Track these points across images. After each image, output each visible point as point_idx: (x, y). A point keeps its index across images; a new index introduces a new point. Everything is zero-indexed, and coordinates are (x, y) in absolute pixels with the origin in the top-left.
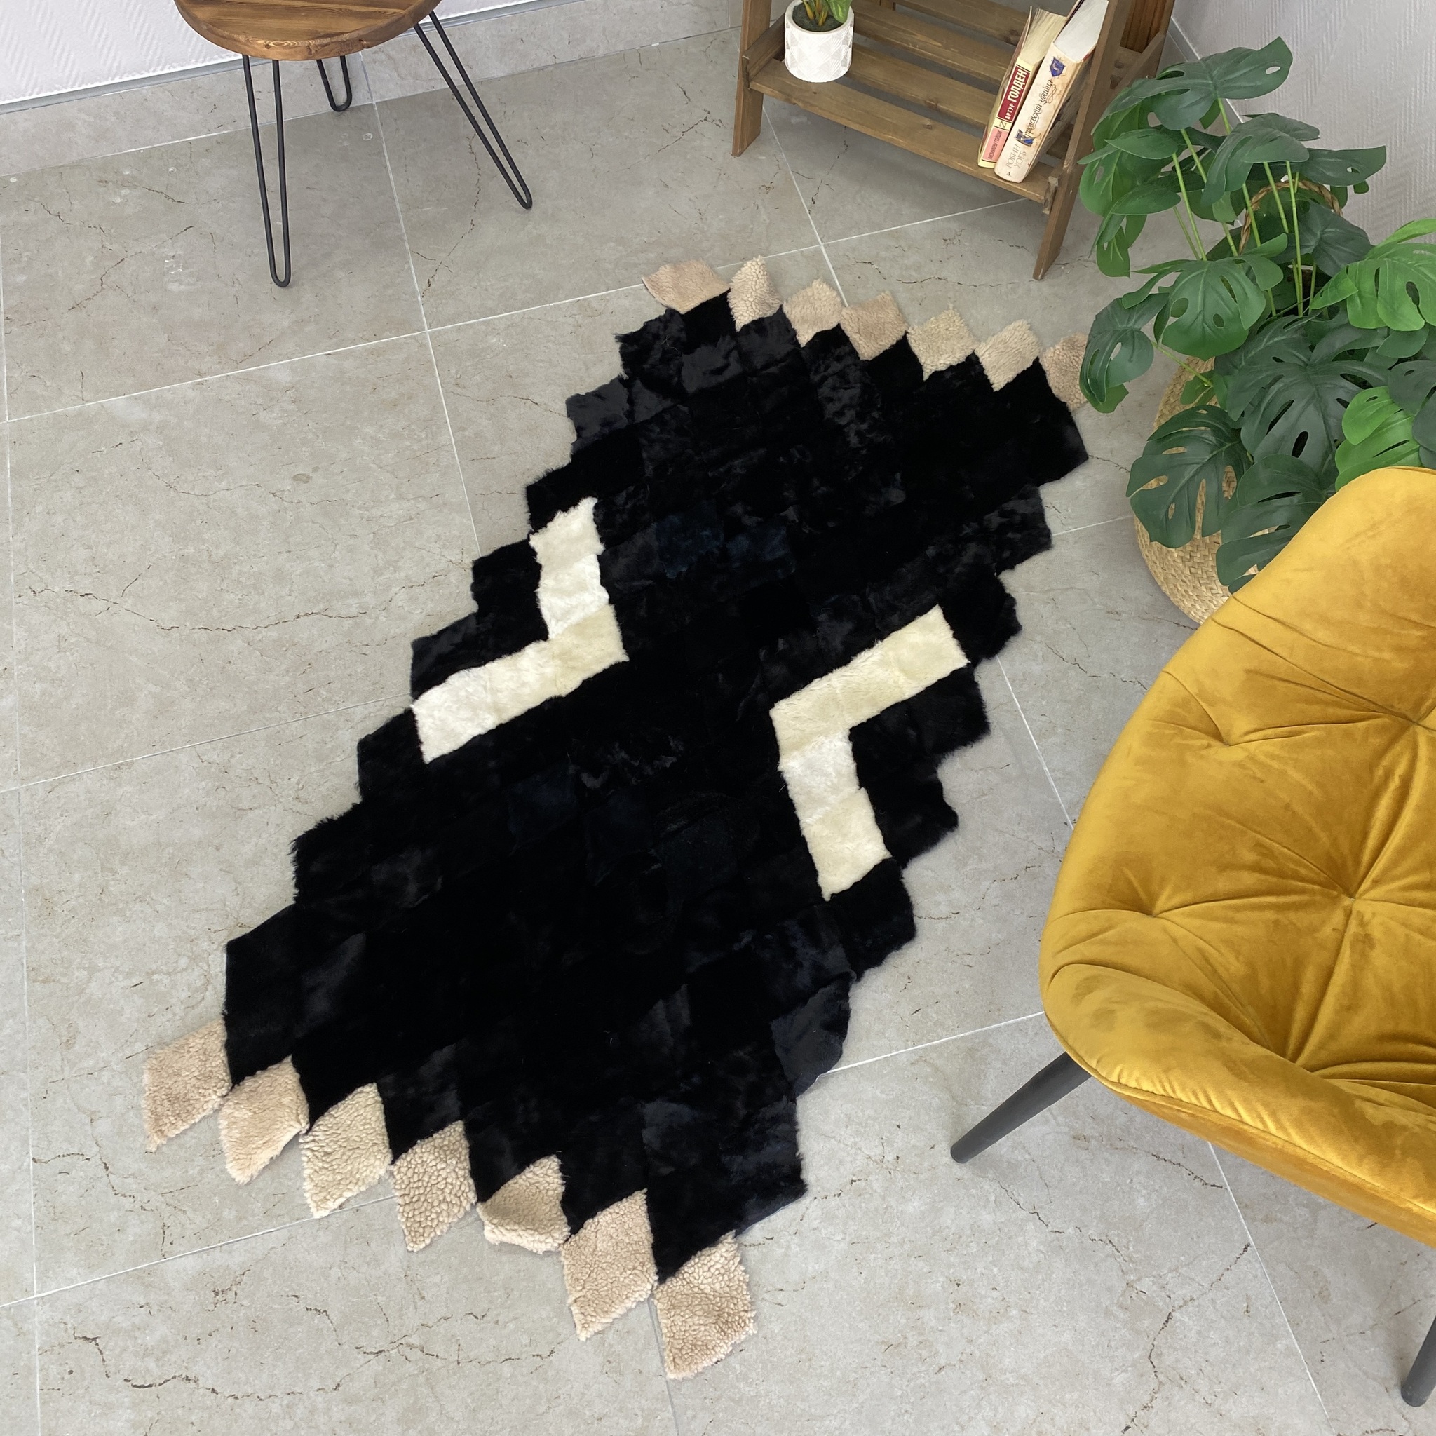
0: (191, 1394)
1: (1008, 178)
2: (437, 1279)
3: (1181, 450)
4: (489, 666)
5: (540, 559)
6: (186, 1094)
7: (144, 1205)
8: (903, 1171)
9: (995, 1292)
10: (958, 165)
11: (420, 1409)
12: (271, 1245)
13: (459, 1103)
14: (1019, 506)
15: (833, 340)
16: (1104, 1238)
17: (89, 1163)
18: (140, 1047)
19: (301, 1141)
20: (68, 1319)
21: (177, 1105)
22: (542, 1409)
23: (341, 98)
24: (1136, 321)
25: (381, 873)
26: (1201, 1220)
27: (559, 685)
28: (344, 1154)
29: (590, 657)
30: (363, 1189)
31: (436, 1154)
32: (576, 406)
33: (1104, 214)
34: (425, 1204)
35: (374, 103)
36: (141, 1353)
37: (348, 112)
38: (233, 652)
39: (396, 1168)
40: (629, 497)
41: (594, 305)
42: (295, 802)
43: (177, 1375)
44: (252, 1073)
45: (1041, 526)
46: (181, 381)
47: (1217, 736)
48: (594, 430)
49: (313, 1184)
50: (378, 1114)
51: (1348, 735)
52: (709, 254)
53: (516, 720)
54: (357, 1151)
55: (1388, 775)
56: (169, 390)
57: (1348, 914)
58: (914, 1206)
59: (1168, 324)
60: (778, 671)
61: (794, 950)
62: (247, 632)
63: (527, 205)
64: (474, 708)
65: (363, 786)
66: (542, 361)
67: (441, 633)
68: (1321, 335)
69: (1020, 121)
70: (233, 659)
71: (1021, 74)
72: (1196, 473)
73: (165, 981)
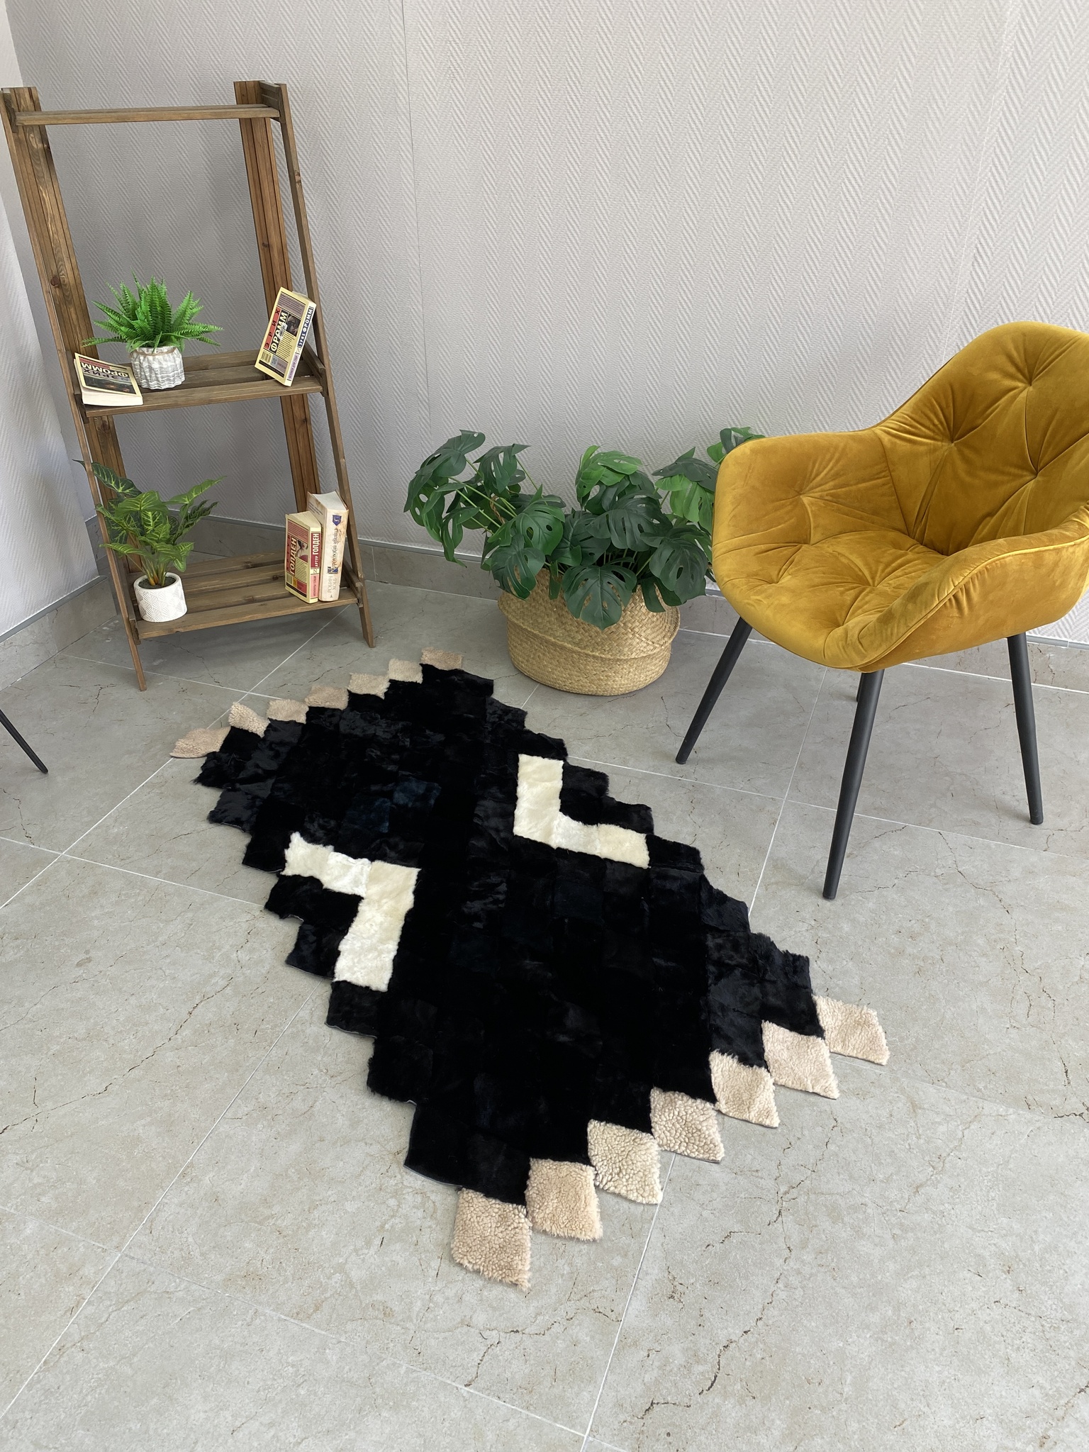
0: (739, 1350)
1: (330, 600)
2: (749, 1157)
4: (351, 930)
5: (306, 875)
7: (568, 1318)
8: (824, 922)
10: (299, 609)
11: (832, 1207)
12: (659, 1245)
13: (641, 1083)
14: (494, 709)
15: (316, 711)
17: (502, 1343)
18: (435, 1264)
20: (622, 1418)
27: (402, 906)
29: (400, 883)
30: (659, 1165)
31: (667, 1111)
36: (686, 1373)
38: (173, 1061)
39: (657, 1137)
41: (156, 782)
42: (335, 1079)
43: (718, 1353)
44: (525, 1187)
45: (512, 709)
50: (614, 1128)
53: (402, 937)
54: (630, 1153)
60: (493, 822)
62: (166, 1046)
64: (374, 948)
67: (296, 944)
69: (327, 561)
70: (178, 1064)
71: (316, 535)
72: (602, 584)
73: (397, 1221)
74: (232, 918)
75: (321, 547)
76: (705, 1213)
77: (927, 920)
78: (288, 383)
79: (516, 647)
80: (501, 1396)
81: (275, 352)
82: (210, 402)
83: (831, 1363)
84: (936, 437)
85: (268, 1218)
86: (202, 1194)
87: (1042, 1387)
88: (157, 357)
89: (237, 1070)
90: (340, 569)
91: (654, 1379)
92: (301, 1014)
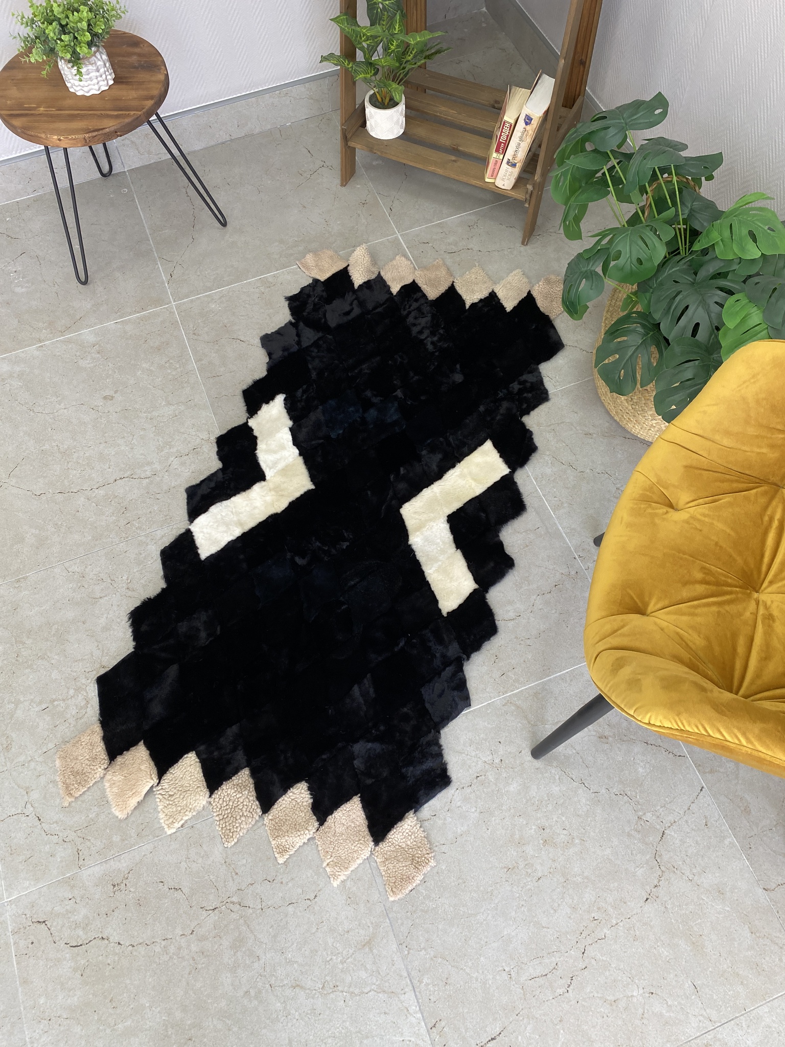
0: (106, 947)
1: (503, 188)
2: (244, 861)
3: (625, 338)
4: (233, 499)
5: (256, 433)
6: (83, 770)
7: (65, 839)
8: (506, 768)
9: (564, 831)
10: (474, 182)
11: (243, 939)
12: (143, 853)
13: (246, 757)
14: (528, 377)
15: (412, 289)
16: (622, 793)
17: (28, 818)
18: (51, 746)
19: (154, 790)
20: (27, 912)
21: (78, 777)
22: (314, 930)
23: (106, 168)
24: (592, 265)
25: (183, 627)
26: (675, 776)
27: (275, 506)
28: (180, 795)
29: (292, 488)
30: (194, 814)
31: (235, 789)
32: (267, 340)
33: (566, 204)
34: (232, 818)
35: (126, 170)
36: (73, 927)
37: (111, 177)
38: (79, 505)
39: (212, 799)
40: (304, 392)
41: (270, 280)
42: (127, 591)
43: (96, 936)
44: (121, 753)
45: (542, 388)
46: (30, 346)
47: (671, 506)
48: (278, 354)
49: (164, 814)
50: (198, 769)
51: (747, 498)
52: (334, 245)
53: (253, 530)
54: (188, 792)
55: (771, 519)
56: (23, 352)
57: (758, 603)
58: (514, 787)
59: (611, 265)
60: (402, 486)
61: (430, 647)
62: (86, 492)
63: (224, 224)
64: (227, 525)
65: (166, 577)
66: (242, 316)
67: (202, 482)
68: (701, 266)
69: (510, 153)
70: (80, 509)
71: (507, 125)
73: (62, 705)
74: (197, 430)
75: (509, 137)
77: (577, 841)
83: (132, 1006)
85: (21, 642)
86: (14, 600)
90: (519, 166)
91: (59, 912)
92: (158, 532)
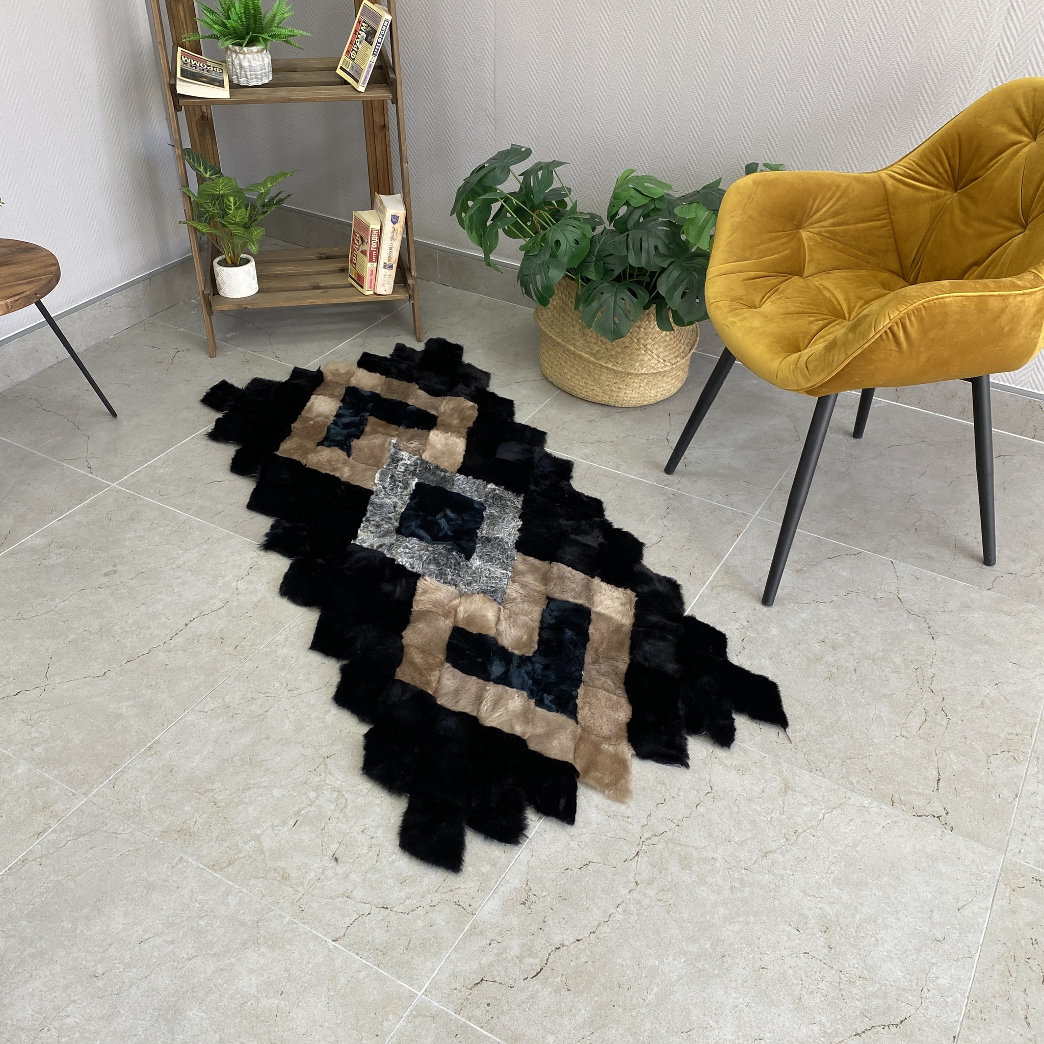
0: (568, 952)
7: (431, 905)
8: (756, 624)
9: (838, 634)
10: (355, 299)
11: (686, 856)
12: (526, 862)
16: (848, 592)
20: (454, 986)
24: (544, 257)
26: (869, 565)
36: (517, 962)
38: (163, 660)
42: (291, 692)
43: (549, 952)
59: (558, 254)
62: (160, 647)
63: (114, 416)
69: (384, 258)
70: (167, 663)
71: (375, 232)
72: (615, 299)
73: (312, 810)
74: (241, 555)
75: (379, 244)
76: (573, 844)
77: (853, 635)
78: (362, 89)
79: (543, 353)
80: (360, 953)
81: (354, 59)
82: (290, 101)
83: (644, 975)
84: (940, 185)
85: (208, 791)
86: (161, 765)
87: (822, 1025)
88: (247, 55)
89: (213, 674)
90: (395, 266)
91: (489, 962)
92: (277, 638)
